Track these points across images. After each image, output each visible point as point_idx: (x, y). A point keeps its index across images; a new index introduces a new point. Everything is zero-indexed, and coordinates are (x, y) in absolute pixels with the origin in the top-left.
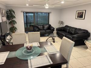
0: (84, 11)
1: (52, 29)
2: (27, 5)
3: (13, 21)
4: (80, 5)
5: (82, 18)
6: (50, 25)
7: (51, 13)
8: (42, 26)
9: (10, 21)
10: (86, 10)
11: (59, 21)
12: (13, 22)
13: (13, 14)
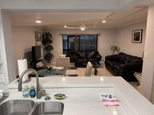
0: (141, 31)
1: (98, 57)
2: (65, 27)
3: (50, 46)
4: (135, 22)
5: (139, 40)
6: (97, 52)
7: (100, 35)
8: (84, 53)
9: (46, 46)
10: (142, 30)
11: (112, 47)
12: (49, 48)
13: (50, 37)
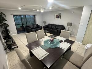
0: (60, 14)
1: (40, 27)
2: (20, 9)
5: (59, 18)
6: (38, 25)
7: (36, 15)
